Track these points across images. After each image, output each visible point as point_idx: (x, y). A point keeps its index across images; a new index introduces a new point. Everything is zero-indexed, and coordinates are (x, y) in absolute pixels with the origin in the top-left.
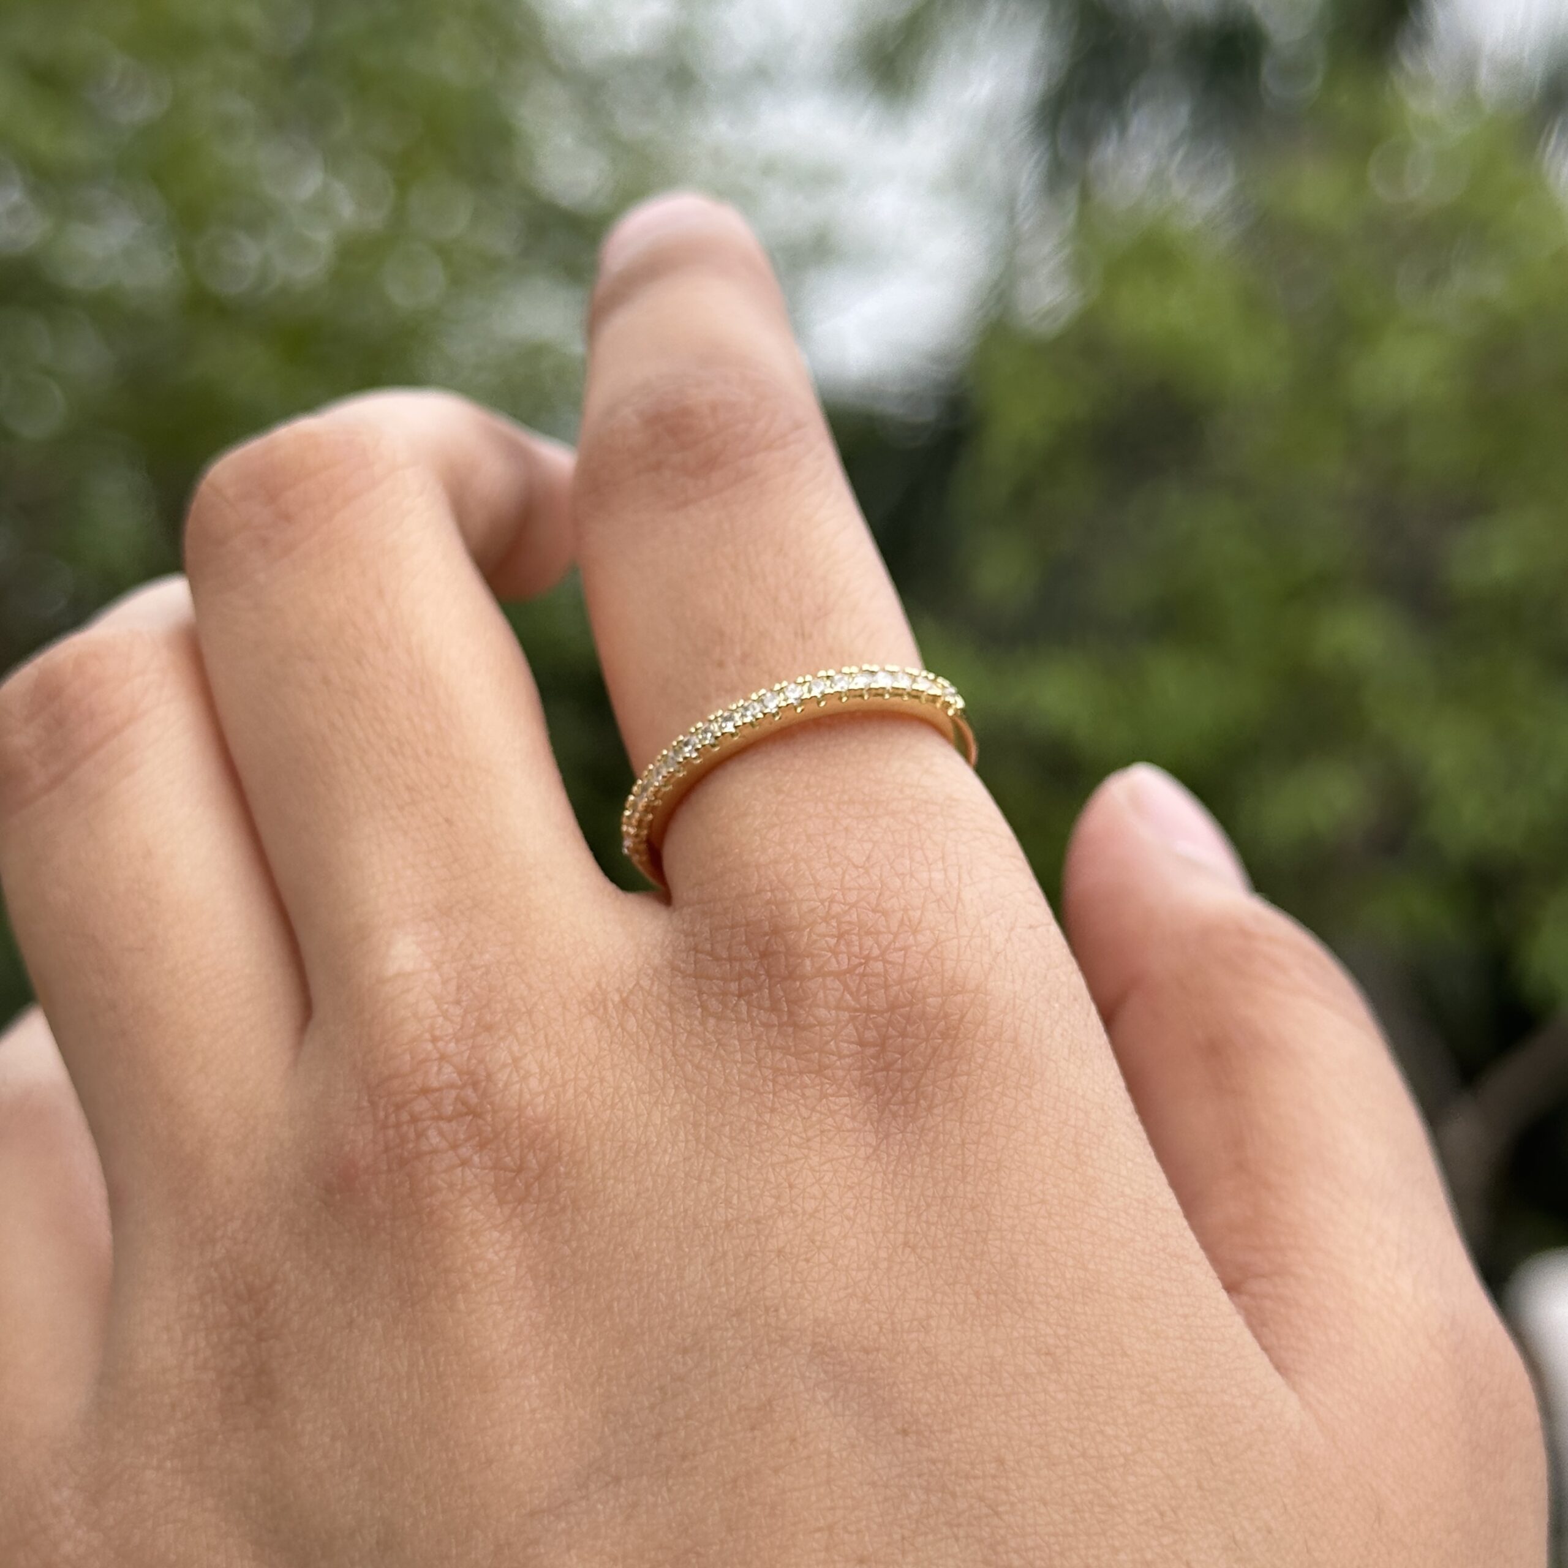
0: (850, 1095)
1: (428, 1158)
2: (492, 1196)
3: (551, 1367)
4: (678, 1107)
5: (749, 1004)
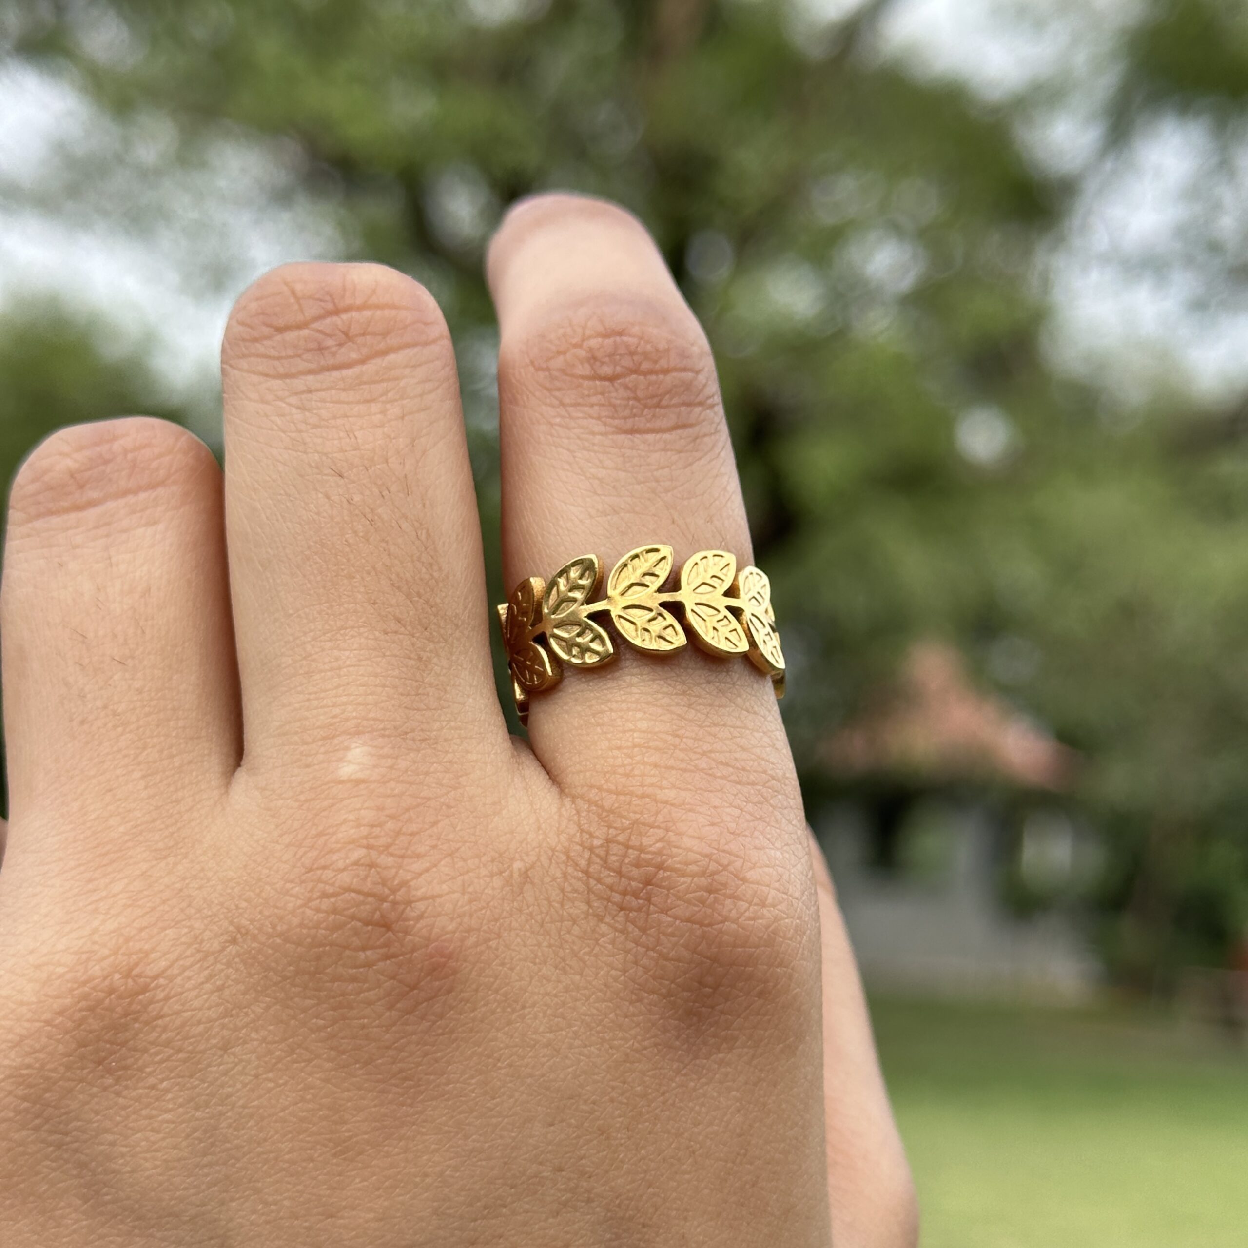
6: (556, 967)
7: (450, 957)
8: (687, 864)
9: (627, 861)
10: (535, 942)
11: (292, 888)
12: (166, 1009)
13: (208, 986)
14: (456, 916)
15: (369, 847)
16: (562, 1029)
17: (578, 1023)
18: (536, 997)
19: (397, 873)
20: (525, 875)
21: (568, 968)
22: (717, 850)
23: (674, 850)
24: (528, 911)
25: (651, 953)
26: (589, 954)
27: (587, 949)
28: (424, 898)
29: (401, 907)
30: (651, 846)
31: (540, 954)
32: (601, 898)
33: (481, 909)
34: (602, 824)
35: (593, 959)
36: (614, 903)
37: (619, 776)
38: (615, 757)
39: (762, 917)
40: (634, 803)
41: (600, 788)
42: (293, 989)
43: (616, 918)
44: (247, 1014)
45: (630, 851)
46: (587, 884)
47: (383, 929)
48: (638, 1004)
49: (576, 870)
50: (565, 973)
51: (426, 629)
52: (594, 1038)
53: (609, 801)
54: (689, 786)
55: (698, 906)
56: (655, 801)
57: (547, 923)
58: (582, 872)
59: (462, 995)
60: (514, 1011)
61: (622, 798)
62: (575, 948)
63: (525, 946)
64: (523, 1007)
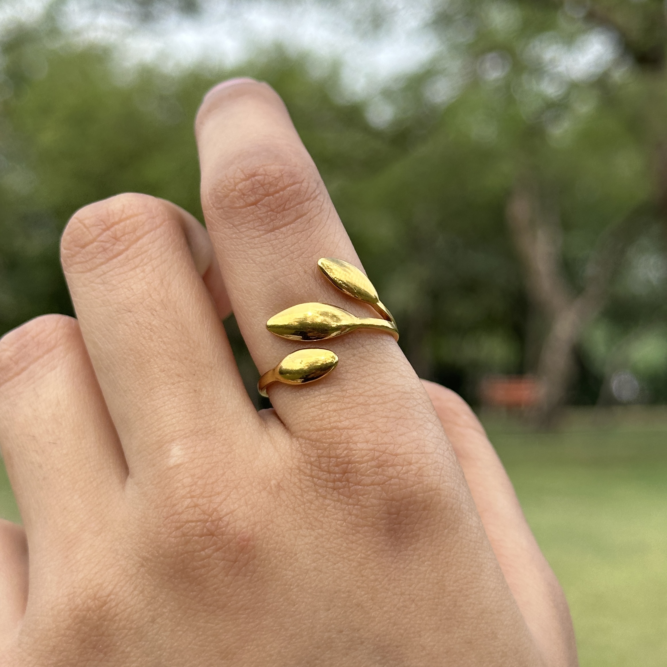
6: (308, 529)
7: (249, 540)
8: (363, 457)
9: (331, 464)
10: (292, 519)
11: (161, 530)
12: (118, 611)
13: (136, 592)
14: (245, 519)
15: (192, 497)
16: (320, 559)
17: (327, 553)
18: (301, 547)
19: (209, 506)
20: (279, 486)
21: (314, 528)
22: (378, 444)
23: (354, 452)
24: (284, 504)
25: (356, 507)
26: (323, 517)
27: (322, 515)
28: (227, 514)
29: (216, 523)
30: (341, 454)
31: (296, 524)
32: (322, 487)
33: (259, 511)
34: (314, 448)
35: (326, 519)
36: (329, 488)
37: (317, 421)
38: (313, 412)
39: (412, 470)
40: (327, 434)
41: (309, 430)
42: (176, 581)
43: (333, 495)
44: (158, 601)
45: (332, 459)
46: (313, 482)
47: (211, 537)
48: (358, 534)
49: (306, 476)
50: (314, 530)
51: (194, 375)
52: (338, 559)
53: (314, 436)
54: (355, 416)
55: (374, 476)
56: (339, 429)
57: (296, 507)
58: (309, 476)
59: (261, 558)
60: (291, 558)
61: (321, 432)
62: (315, 516)
63: (288, 522)
64: (296, 554)
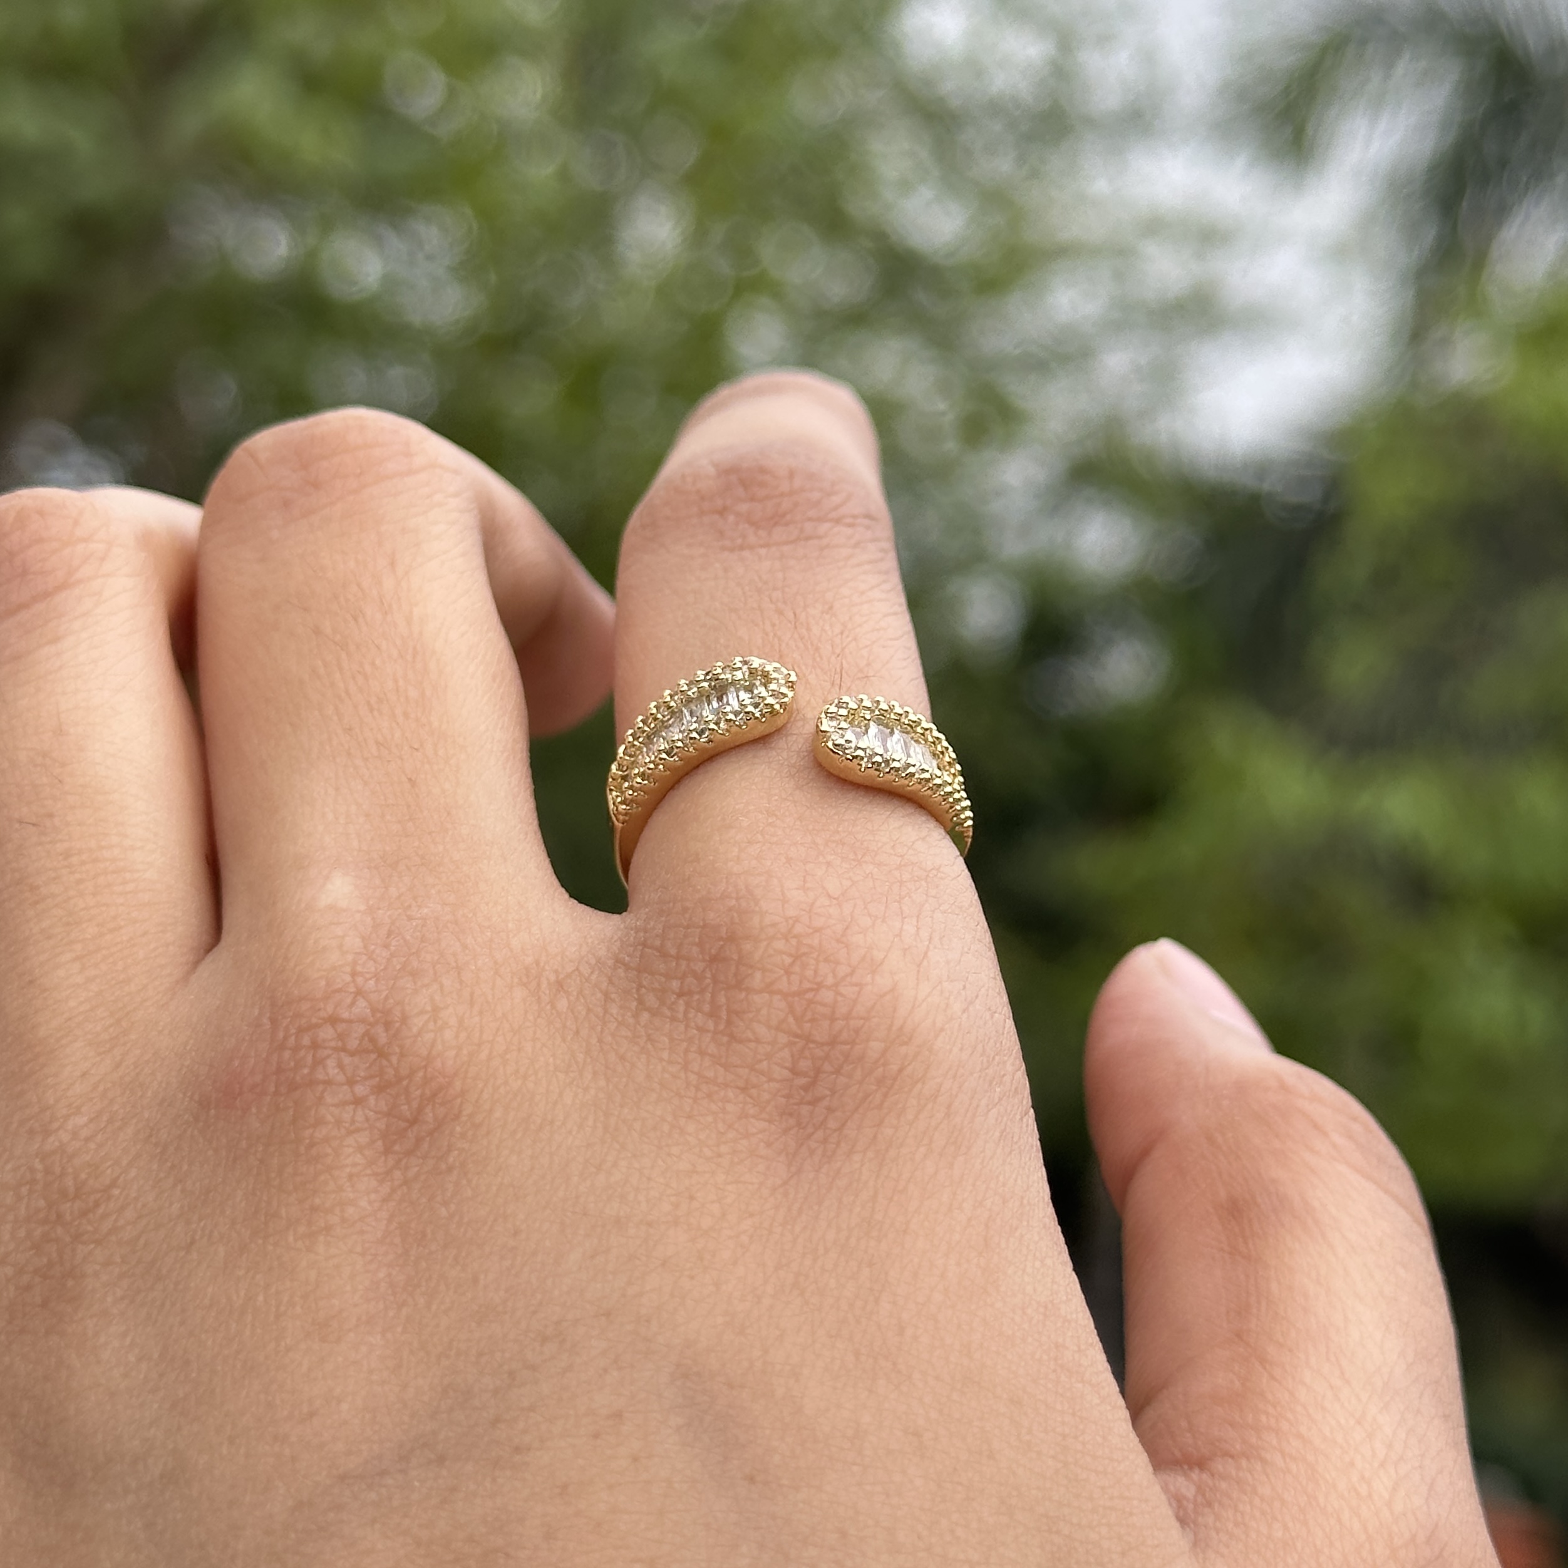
0: (770, 1121)
1: (321, 1088)
2: (380, 1143)
3: (399, 1329)
4: (593, 1092)
5: (688, 1005)
9: (687, 941)
15: (355, 974)
20: (557, 984)
30: (715, 920)
36: (671, 992)
43: (674, 1007)
47: (374, 1056)
57: (583, 1029)
58: (632, 970)
